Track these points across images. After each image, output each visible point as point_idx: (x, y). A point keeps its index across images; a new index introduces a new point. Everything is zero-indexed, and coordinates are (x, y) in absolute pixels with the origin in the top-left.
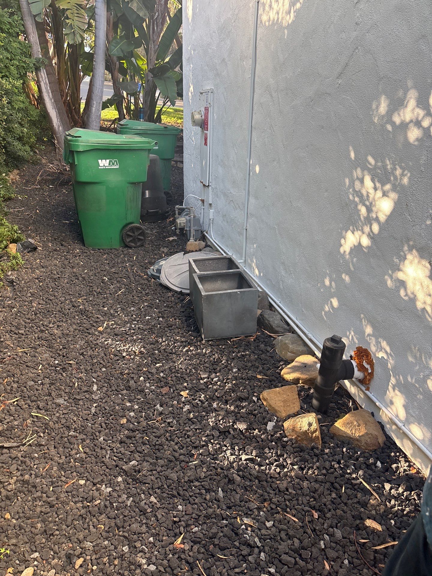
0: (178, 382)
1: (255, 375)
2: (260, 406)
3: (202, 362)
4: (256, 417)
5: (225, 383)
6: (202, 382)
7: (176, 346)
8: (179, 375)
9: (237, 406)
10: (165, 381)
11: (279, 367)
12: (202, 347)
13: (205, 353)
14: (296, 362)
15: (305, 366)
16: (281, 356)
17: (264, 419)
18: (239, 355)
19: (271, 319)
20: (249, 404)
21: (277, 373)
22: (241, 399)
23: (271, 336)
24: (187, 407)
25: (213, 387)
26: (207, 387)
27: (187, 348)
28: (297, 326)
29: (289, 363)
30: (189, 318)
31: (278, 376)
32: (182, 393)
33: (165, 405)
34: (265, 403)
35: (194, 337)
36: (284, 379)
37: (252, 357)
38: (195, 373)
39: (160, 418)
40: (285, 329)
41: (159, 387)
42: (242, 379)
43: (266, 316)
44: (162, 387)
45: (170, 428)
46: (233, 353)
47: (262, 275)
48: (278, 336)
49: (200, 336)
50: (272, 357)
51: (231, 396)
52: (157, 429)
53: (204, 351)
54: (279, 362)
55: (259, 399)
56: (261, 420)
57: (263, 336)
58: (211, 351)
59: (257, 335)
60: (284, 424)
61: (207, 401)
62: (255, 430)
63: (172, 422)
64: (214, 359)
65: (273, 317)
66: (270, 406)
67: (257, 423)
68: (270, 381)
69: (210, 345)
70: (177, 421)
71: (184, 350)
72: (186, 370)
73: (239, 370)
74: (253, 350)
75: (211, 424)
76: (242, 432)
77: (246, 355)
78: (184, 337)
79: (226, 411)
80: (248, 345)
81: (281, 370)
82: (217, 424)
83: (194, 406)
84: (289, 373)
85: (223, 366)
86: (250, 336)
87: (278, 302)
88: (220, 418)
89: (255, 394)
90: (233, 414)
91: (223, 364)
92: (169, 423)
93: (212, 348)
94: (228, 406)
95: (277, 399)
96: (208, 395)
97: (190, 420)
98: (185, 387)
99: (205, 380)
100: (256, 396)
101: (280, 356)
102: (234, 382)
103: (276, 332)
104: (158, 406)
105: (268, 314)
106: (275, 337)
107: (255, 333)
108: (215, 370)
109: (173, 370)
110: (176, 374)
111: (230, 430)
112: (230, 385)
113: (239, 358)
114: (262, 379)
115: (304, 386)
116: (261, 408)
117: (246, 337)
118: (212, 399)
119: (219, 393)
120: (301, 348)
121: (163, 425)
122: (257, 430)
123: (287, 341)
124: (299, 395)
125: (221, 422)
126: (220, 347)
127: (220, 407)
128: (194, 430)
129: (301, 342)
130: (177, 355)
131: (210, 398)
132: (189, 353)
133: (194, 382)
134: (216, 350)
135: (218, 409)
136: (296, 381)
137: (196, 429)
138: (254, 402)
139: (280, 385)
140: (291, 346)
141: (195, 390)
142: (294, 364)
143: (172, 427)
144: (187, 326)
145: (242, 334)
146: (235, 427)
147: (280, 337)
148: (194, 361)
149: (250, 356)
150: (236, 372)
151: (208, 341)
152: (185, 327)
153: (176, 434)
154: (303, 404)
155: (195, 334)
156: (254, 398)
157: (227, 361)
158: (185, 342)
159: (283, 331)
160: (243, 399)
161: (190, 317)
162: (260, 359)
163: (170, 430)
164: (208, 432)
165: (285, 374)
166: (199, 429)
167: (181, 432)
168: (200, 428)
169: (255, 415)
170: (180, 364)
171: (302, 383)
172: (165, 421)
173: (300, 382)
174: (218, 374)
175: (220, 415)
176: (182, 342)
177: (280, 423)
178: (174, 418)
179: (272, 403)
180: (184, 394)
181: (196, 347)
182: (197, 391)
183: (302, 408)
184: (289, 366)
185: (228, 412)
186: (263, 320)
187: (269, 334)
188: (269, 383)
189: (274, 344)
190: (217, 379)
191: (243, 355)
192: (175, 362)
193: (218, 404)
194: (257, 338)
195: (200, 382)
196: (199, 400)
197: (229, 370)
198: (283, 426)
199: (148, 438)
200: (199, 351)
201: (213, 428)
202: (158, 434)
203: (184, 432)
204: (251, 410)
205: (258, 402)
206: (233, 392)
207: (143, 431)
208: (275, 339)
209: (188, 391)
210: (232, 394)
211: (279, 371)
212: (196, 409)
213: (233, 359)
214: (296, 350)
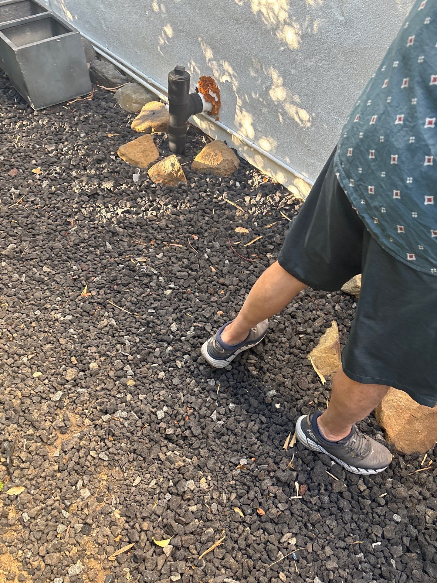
0: (25, 161)
1: (106, 135)
2: (120, 163)
3: (43, 135)
4: (119, 173)
5: (77, 150)
6: (51, 155)
7: (5, 125)
8: (22, 154)
9: (97, 169)
10: (9, 163)
11: (128, 121)
12: (36, 119)
13: (43, 124)
14: (144, 111)
15: (154, 113)
16: (126, 110)
17: (128, 173)
18: (81, 118)
19: (104, 71)
20: (109, 164)
21: (128, 127)
22: (99, 161)
23: (109, 91)
24: (45, 183)
25: (65, 157)
26: (59, 159)
27: (19, 124)
28: (134, 72)
29: (137, 115)
30: (6, 90)
31: (129, 130)
32: (34, 171)
33: (20, 187)
34: (124, 159)
35: (23, 110)
36: (136, 132)
37: (97, 117)
38: (39, 148)
39: (21, 199)
40: (122, 79)
41: (5, 171)
42: (93, 142)
43: (98, 68)
44: (8, 170)
45: (36, 207)
46: (75, 118)
47: (77, 18)
48: (117, 89)
49: (29, 107)
50: (117, 113)
51: (87, 161)
52: (22, 210)
53: (40, 122)
54: (126, 116)
55: (117, 156)
56: (125, 174)
57: (101, 93)
58: (49, 121)
59: (94, 93)
60: (149, 172)
61: (64, 172)
62: (122, 185)
63: (35, 200)
64: (55, 128)
65: (105, 68)
66: (130, 159)
67: (123, 179)
68: (123, 137)
69: (45, 114)
70: (40, 198)
71: (17, 127)
72: (29, 147)
73: (87, 134)
74: (95, 110)
75: (77, 191)
76: (110, 190)
77: (89, 116)
78: (10, 112)
79: (88, 176)
80: (88, 106)
81: (131, 123)
82: (82, 190)
83: (52, 180)
84: (139, 124)
85: (68, 134)
86: (87, 96)
87: (105, 49)
88: (84, 183)
89: (112, 153)
90: (95, 177)
91: (67, 132)
92: (32, 202)
93: (48, 118)
94: (88, 171)
95: (135, 151)
96: (63, 166)
97: (53, 193)
98: (35, 164)
99: (54, 152)
100: (114, 155)
101: (125, 110)
102: (86, 147)
103: (113, 85)
104: (13, 189)
105: (98, 64)
106: (113, 91)
107: (90, 91)
108: (60, 140)
109: (14, 150)
110: (19, 154)
111: (98, 191)
112: (83, 151)
113: (83, 122)
114: (114, 136)
115: (157, 134)
116: (121, 164)
117: (83, 97)
118: (69, 168)
119: (74, 161)
120: (145, 96)
121: (27, 205)
122: (124, 185)
123: (128, 92)
124: (155, 143)
125: (86, 187)
126: (57, 114)
127: (80, 175)
128: (62, 202)
129: (142, 90)
130: (10, 133)
131: (67, 168)
132: (24, 128)
133: (43, 157)
134: (54, 119)
135: (78, 176)
136: (148, 130)
137: (63, 200)
138: (113, 160)
139: (133, 138)
140: (134, 96)
141: (47, 165)
142: (141, 114)
143: (37, 205)
144: (9, 99)
145: (77, 95)
146: (102, 187)
147: (120, 90)
148: (33, 135)
149: (94, 117)
150: (84, 137)
151: (41, 111)
152: (6, 100)
153: (45, 210)
154: (160, 151)
155: (22, 106)
156: (112, 157)
157: (71, 127)
158: (14, 117)
159: (120, 82)
160: (101, 161)
161: (7, 88)
162: (106, 117)
164: (77, 199)
165: (136, 126)
166: (66, 199)
167: (49, 207)
168: (67, 197)
170: (18, 142)
171: (155, 131)
172: (27, 202)
173: (153, 131)
174: (66, 143)
175: (83, 181)
176: (10, 118)
177: (144, 173)
178: (35, 196)
179: (132, 156)
180: (37, 171)
181: (29, 120)
182: (50, 166)
183: (160, 154)
184: (138, 117)
185: (90, 177)
186: (96, 73)
187: (106, 88)
188: (122, 139)
189: (116, 99)
190: (67, 148)
191: (86, 118)
192: (11, 142)
193: (77, 172)
194: (95, 97)
195: (49, 156)
196: (56, 173)
197: (76, 136)
198: (148, 175)
199: (16, 222)
200: (34, 123)
201: (80, 194)
202: (25, 214)
203: (52, 206)
204: (113, 169)
205: (116, 159)
206: (88, 156)
207: (8, 216)
208: (114, 92)
209: (39, 168)
210: (89, 159)
211: (129, 125)
212: (55, 183)
213: (77, 124)
214: (140, 99)
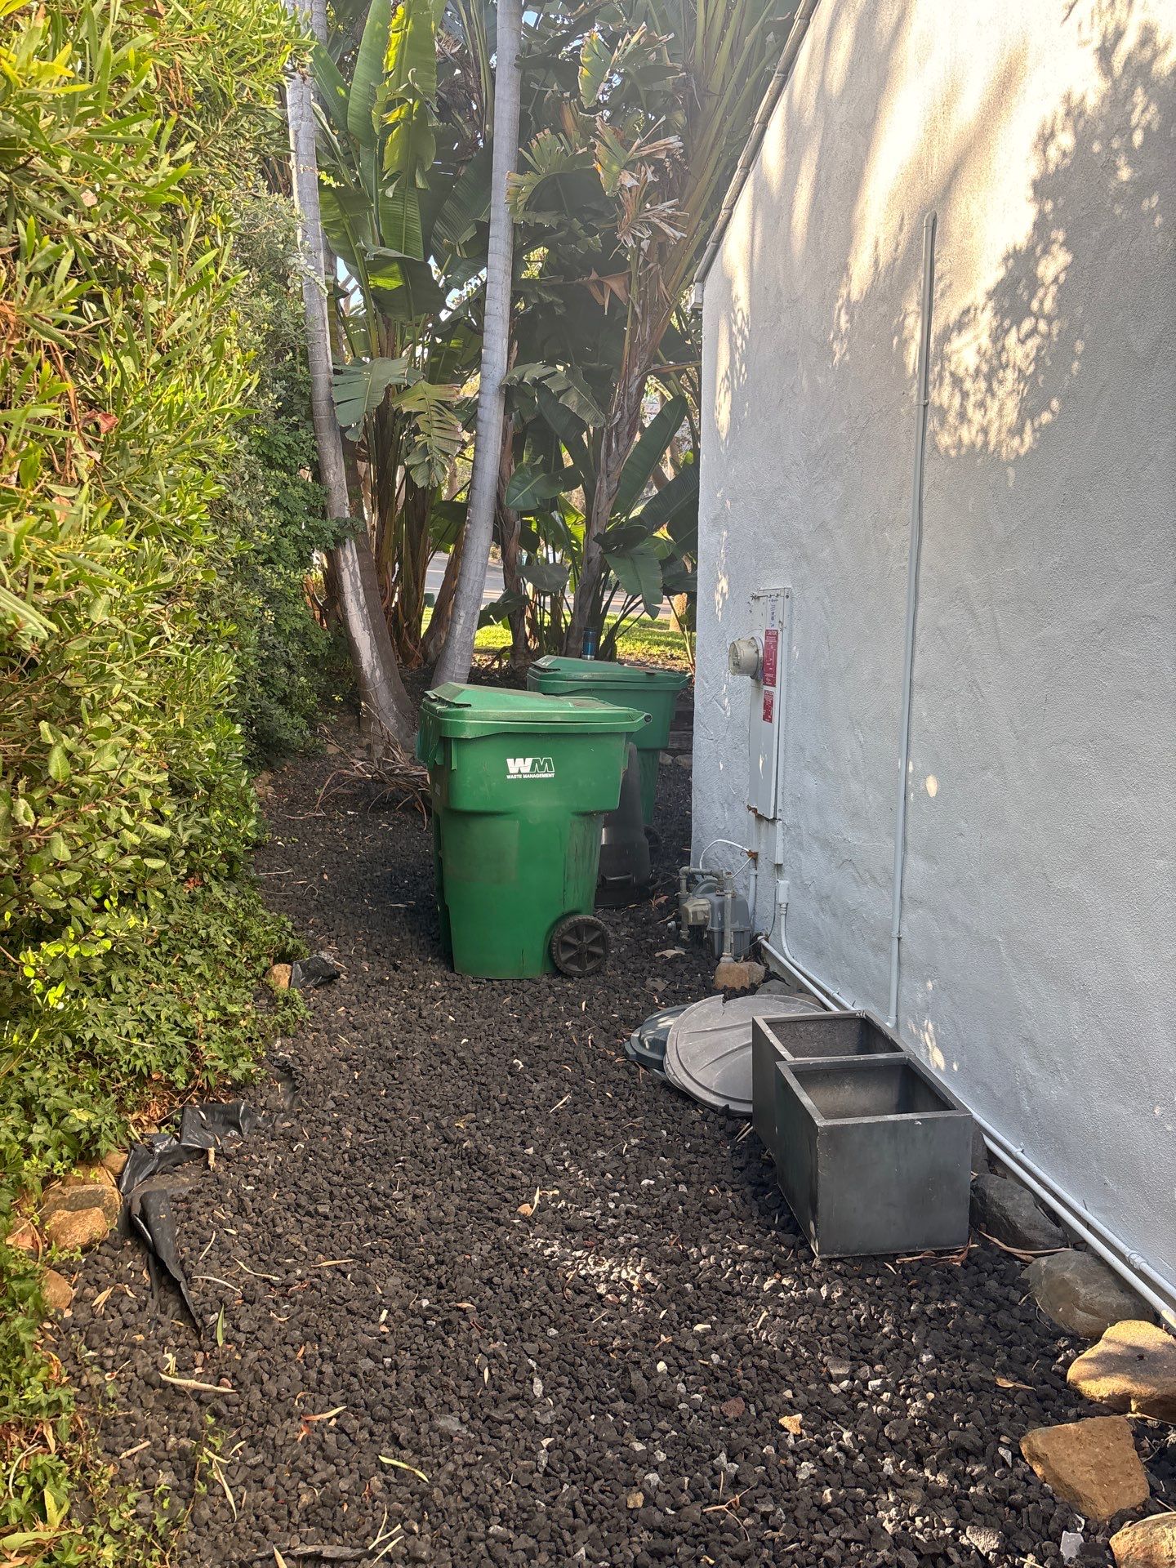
0: (767, 1385)
1: (991, 1378)
2: (1024, 1479)
3: (825, 1327)
4: (1019, 1512)
5: (905, 1397)
6: (834, 1388)
7: (740, 1273)
8: (765, 1363)
9: (956, 1476)
10: (729, 1379)
11: (1057, 1356)
12: (816, 1280)
13: (828, 1297)
14: (1109, 1341)
15: (1141, 1357)
16: (1055, 1320)
17: (1046, 1520)
18: (930, 1309)
19: (1008, 1204)
20: (991, 1470)
21: (1056, 1373)
22: (965, 1453)
23: (1010, 1254)
24: (806, 1469)
25: (870, 1407)
26: (853, 1406)
27: (774, 1281)
28: (1088, 1226)
29: (1085, 1346)
30: (760, 1190)
31: (1061, 1383)
32: (785, 1421)
33: (740, 1457)
34: (1038, 1470)
35: (788, 1248)
36: (1079, 1395)
37: (974, 1320)
38: (809, 1358)
39: (738, 1497)
40: (1052, 1236)
41: (714, 1397)
42: (953, 1386)
43: (992, 1193)
44: (723, 1398)
45: (769, 1533)
46: (911, 1302)
47: (955, 1067)
48: (1036, 1256)
49: (805, 1244)
50: (1028, 1322)
51: (928, 1440)
52: (736, 1532)
53: (824, 1292)
54: (1055, 1339)
55: (1017, 1455)
56: (1037, 1522)
57: (987, 1254)
58: (845, 1294)
59: (970, 1250)
60: (1113, 1541)
61: (861, 1451)
62: (1025, 1556)
63: (773, 1513)
64: (858, 1318)
65: (1012, 1198)
66: (1058, 1479)
67: (1028, 1533)
68: (1040, 1400)
69: (838, 1273)
70: (786, 1511)
71: (766, 1286)
72: (783, 1349)
73: (938, 1358)
74: (969, 1297)
75: (888, 1526)
76: (985, 1558)
77: (951, 1311)
78: (759, 1245)
79: (925, 1488)
80: (949, 1278)
81: (1067, 1364)
82: (905, 1528)
83: (825, 1465)
84: (1094, 1377)
85: (887, 1343)
86: (949, 1252)
87: (1017, 1151)
88: (913, 1510)
89: (1003, 1439)
90: (948, 1500)
91: (886, 1336)
92: (765, 1516)
93: (845, 1284)
94: (927, 1472)
95: (1074, 1458)
96: (863, 1433)
97: (823, 1509)
98: (790, 1403)
99: (845, 1383)
100: (1008, 1447)
101: (1050, 1320)
102: (931, 1396)
103: (1026, 1244)
104: (723, 1457)
105: (993, 1186)
106: (1024, 1257)
107: (963, 1243)
108: (865, 1352)
109: (747, 1347)
110: (756, 1360)
111: (950, 1550)
112: (919, 1404)
113: (930, 1319)
114: (1016, 1390)
115: (1145, 1420)
116: (1029, 1484)
117: (940, 1253)
118: (876, 1446)
119: (896, 1429)
120: (1115, 1298)
121: (748, 1521)
122: (1031, 1557)
123: (1067, 1275)
124: (1138, 1448)
125: (918, 1521)
126: (868, 1281)
127: (903, 1475)
128: (843, 1545)
129: (1108, 1280)
130: (747, 1298)
131: (870, 1444)
132: (782, 1295)
133: (812, 1387)
134: (858, 1291)
135: (899, 1480)
136: (1119, 1404)
137: (847, 1542)
138: (1004, 1463)
139: (1072, 1412)
140: (1083, 1291)
141: (820, 1415)
142: (1101, 1347)
143: (775, 1529)
144: (761, 1213)
145: (928, 1245)
146: (964, 1541)
147: (1043, 1261)
148: (801, 1320)
149: (962, 1314)
150: (930, 1365)
151: (830, 1261)
152: (756, 1214)
153: (791, 1553)
154: (1153, 1478)
155: (789, 1238)
156: (1002, 1451)
157: (897, 1327)
158: (766, 1260)
159: (1046, 1241)
160: (969, 1453)
161: (762, 1184)
162: (995, 1325)
163: (773, 1540)
164: (884, 1552)
165: (1084, 1379)
166: (856, 1542)
167: (805, 1549)
168: (858, 1537)
169: (1016, 1508)
170: (761, 1328)
171: (1139, 1409)
172: (752, 1510)
173: (1134, 1408)
174: (878, 1368)
175: (909, 1499)
176: (756, 1260)
177: (1100, 1538)
178: (776, 1500)
179: (1064, 1470)
180: (791, 1423)
181: (798, 1277)
182: (826, 1419)
183: (1154, 1492)
184: (1090, 1353)
185: (932, 1494)
186: (983, 1202)
187: (1004, 1247)
188: (1036, 1404)
189: (1028, 1281)
190: (878, 1382)
191: (942, 1313)
192: (744, 1322)
193: (895, 1464)
194: (970, 1260)
195: (829, 1389)
196: (840, 1448)
197: (909, 1357)
198: (1109, 1547)
199: (712, 1562)
200: (809, 1290)
201: (897, 1542)
202: (739, 1549)
203: (813, 1549)
204: (1001, 1491)
205: (1015, 1464)
206: (935, 1426)
207: (696, 1537)
208: (1026, 1264)
209: (799, 1416)
210: (934, 1436)
211: (1060, 1368)
212: (835, 1478)
213: (914, 1321)
214: (1100, 1303)
